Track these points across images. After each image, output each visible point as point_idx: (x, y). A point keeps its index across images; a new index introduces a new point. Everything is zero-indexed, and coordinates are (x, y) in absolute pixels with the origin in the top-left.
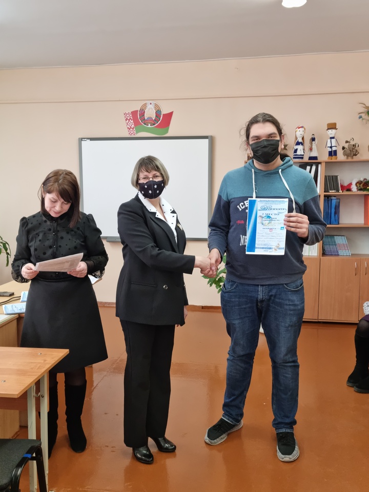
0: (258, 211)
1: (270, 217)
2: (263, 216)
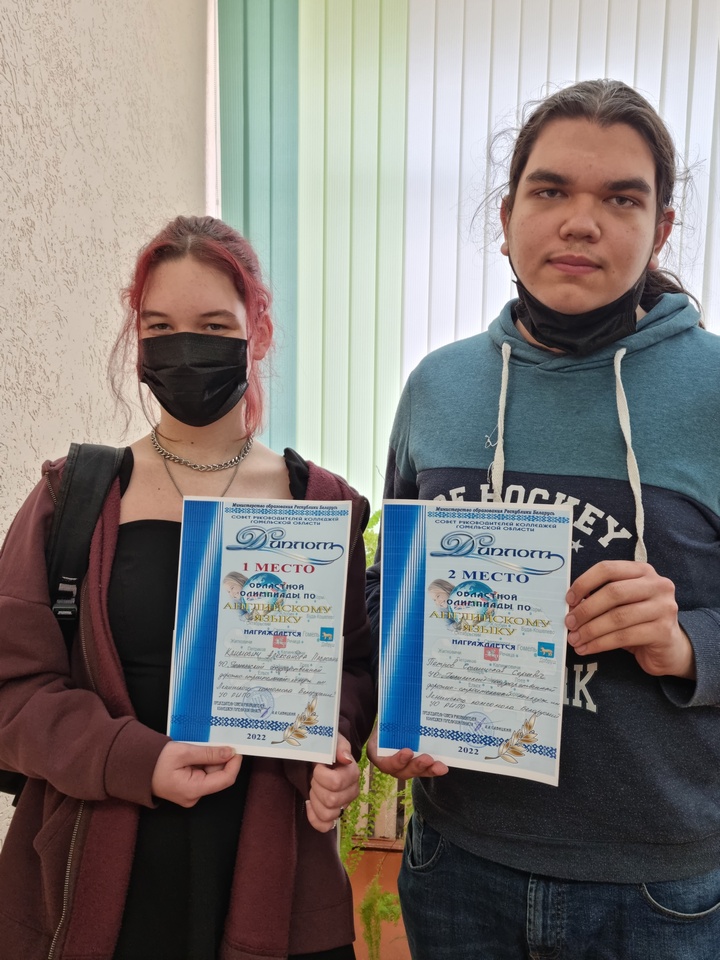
0: (428, 557)
1: (487, 590)
2: (455, 583)
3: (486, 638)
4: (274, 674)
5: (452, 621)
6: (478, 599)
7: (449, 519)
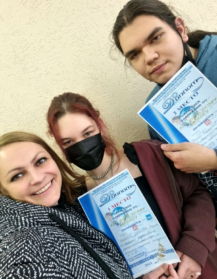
1: (189, 107)
2: (178, 114)
3: (202, 120)
4: (141, 240)
5: (188, 125)
6: (189, 112)
7: (159, 100)
